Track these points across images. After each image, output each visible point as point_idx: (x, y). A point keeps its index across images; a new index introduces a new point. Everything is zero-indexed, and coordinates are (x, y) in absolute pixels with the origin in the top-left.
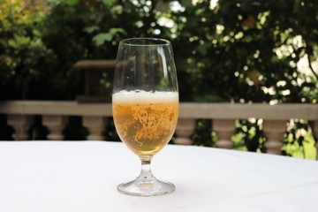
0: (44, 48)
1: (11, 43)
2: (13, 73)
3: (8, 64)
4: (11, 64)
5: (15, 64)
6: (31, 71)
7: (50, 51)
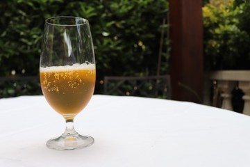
0: (239, 31)
1: (217, 31)
2: (218, 51)
3: (213, 45)
4: (216, 46)
5: (219, 45)
6: (231, 49)
7: (243, 32)
